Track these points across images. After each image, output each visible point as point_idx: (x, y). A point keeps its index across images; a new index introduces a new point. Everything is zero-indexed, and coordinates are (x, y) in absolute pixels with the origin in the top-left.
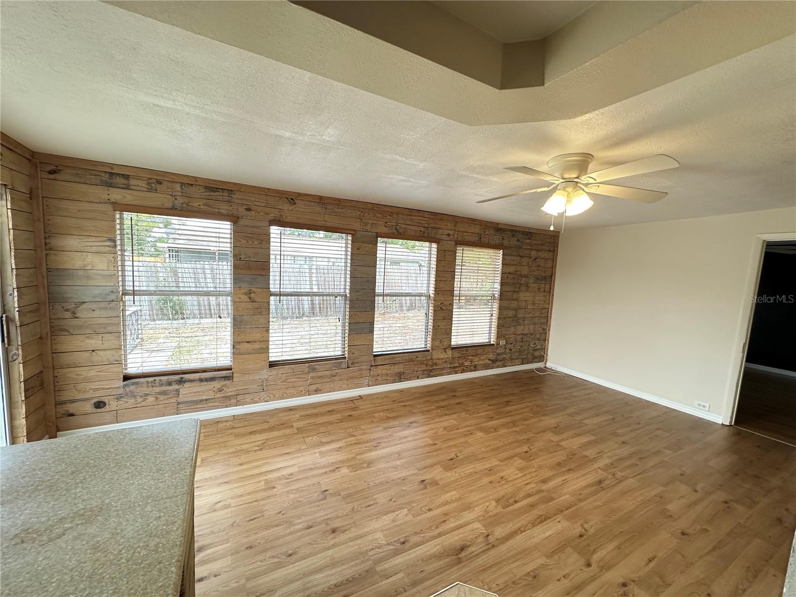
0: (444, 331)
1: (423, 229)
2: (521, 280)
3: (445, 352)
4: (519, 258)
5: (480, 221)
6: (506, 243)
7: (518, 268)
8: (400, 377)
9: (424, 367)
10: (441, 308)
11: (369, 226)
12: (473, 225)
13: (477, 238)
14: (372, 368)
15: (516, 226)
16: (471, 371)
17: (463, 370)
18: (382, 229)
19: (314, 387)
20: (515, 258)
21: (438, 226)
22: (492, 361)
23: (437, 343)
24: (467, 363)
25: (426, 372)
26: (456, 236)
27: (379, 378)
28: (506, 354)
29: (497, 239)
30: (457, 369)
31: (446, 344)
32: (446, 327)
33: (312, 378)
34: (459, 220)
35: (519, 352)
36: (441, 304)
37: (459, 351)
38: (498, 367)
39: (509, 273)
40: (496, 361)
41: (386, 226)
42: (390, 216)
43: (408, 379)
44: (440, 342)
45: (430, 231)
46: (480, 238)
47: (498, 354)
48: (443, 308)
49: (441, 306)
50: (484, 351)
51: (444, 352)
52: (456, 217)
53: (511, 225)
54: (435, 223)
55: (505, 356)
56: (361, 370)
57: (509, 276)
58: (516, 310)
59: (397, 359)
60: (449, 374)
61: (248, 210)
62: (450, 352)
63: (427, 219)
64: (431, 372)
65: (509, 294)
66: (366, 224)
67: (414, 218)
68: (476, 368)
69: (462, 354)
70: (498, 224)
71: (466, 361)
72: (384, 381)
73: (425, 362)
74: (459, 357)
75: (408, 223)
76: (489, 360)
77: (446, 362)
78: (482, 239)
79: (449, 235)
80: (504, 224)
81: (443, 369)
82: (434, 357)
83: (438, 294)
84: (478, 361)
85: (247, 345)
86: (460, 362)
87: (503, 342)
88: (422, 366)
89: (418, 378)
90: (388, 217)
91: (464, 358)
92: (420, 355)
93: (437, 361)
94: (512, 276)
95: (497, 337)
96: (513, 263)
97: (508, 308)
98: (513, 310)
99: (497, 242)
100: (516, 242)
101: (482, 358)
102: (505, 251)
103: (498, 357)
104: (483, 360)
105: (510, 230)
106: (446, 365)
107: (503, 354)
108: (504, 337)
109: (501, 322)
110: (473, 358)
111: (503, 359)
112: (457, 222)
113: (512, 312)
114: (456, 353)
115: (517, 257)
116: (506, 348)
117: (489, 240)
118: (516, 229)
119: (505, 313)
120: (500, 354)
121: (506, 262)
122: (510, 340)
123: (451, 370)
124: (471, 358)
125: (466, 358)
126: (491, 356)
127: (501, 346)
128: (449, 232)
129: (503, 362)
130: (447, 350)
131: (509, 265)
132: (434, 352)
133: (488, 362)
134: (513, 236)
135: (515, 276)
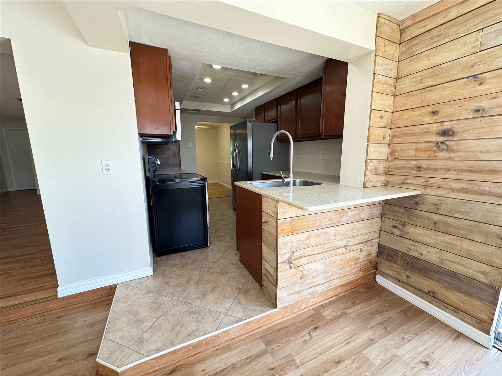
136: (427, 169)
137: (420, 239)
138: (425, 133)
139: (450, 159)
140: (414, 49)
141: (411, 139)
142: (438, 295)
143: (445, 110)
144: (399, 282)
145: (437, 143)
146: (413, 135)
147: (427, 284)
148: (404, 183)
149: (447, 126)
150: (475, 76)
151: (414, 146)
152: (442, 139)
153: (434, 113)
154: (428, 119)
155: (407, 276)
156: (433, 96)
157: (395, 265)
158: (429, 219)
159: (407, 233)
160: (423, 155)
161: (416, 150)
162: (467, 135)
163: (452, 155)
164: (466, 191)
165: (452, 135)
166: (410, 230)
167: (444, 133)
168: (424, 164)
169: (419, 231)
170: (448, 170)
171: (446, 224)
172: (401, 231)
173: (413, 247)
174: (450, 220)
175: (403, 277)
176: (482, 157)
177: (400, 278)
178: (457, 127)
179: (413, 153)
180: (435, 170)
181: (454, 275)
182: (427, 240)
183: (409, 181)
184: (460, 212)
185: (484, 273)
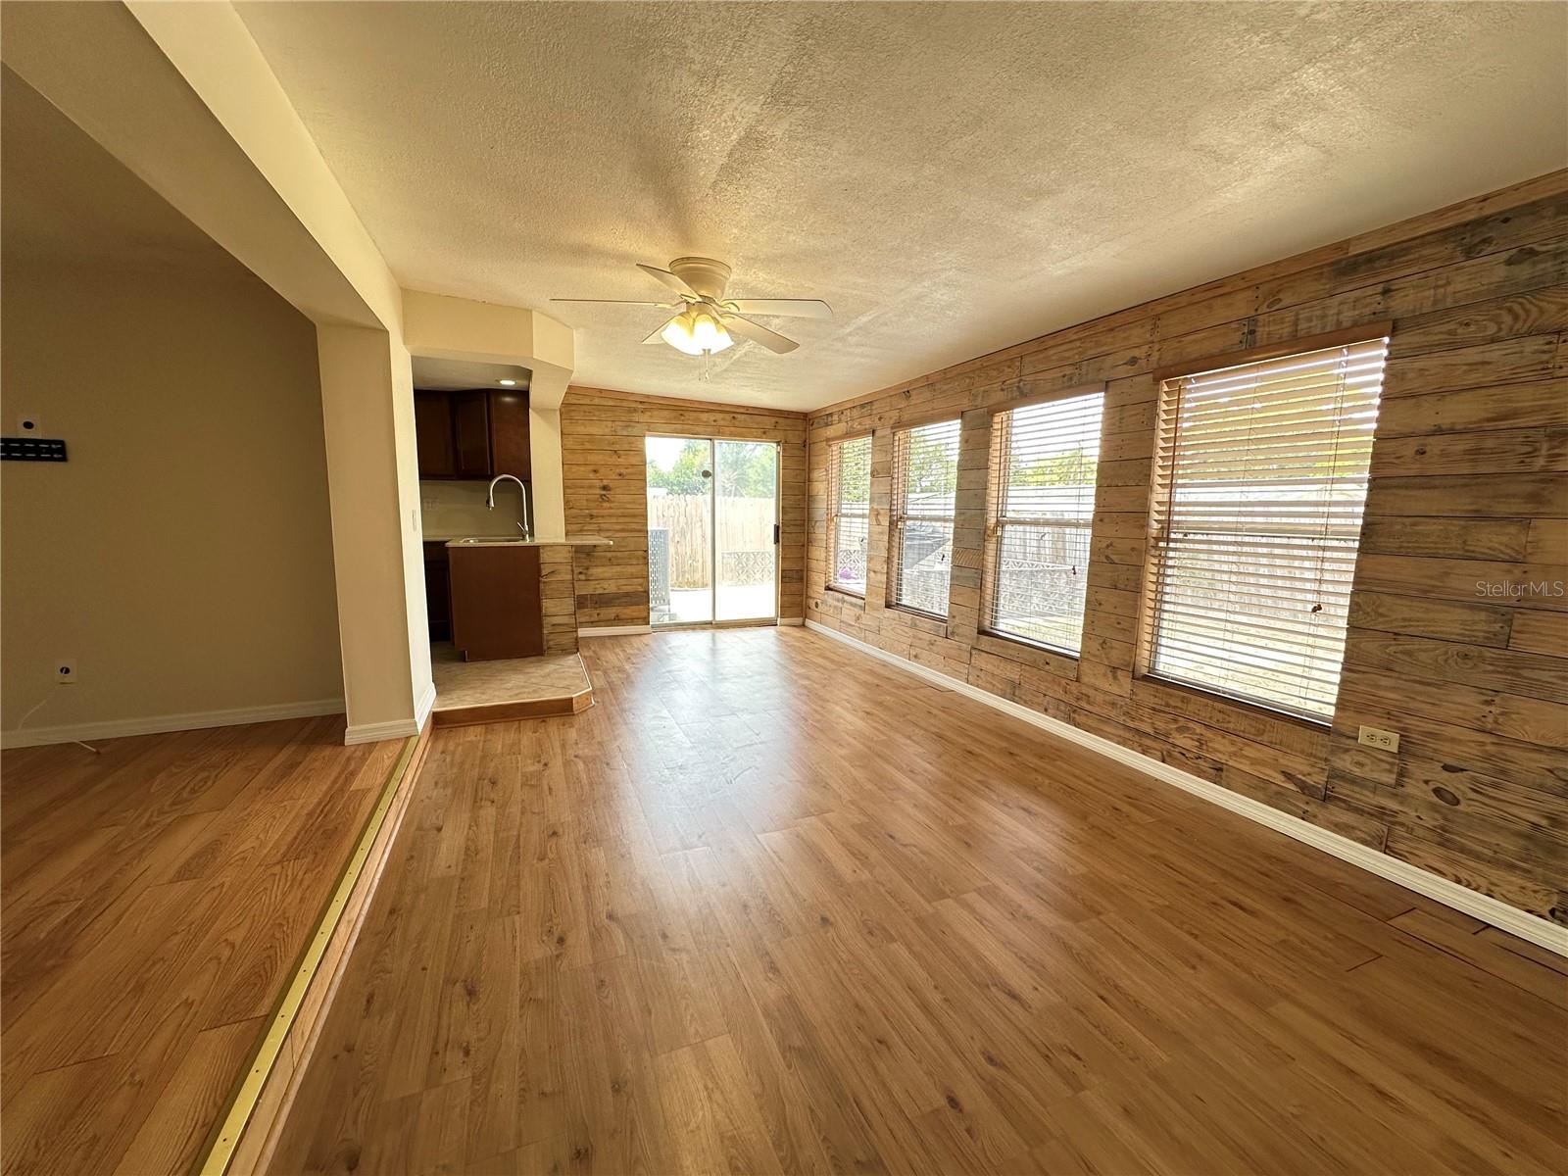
0: (1113, 620)
1: (1068, 371)
2: (1553, 458)
3: (1115, 678)
4: (1532, 345)
5: (1242, 276)
6: (1403, 303)
7: (1525, 397)
8: (1013, 692)
9: (1060, 694)
10: (1107, 557)
11: (980, 398)
12: (1219, 302)
13: (1237, 337)
14: (974, 652)
15: (1485, 199)
16: (1200, 773)
17: (1170, 754)
18: (998, 396)
19: (914, 651)
20: (1495, 353)
21: (1105, 348)
22: (1304, 787)
23: (1095, 646)
24: (1181, 740)
25: (1064, 706)
26: (1156, 355)
27: (982, 676)
28: (1403, 799)
29: (1350, 302)
30: (1148, 742)
31: (1116, 655)
32: (1119, 611)
33: (914, 636)
34: (1160, 309)
35: (1528, 837)
36: (1108, 546)
37: (1157, 690)
38: (1340, 828)
39: (1438, 431)
40: (1326, 799)
41: (1002, 390)
42: (1009, 367)
43: (1026, 703)
44: (1101, 645)
45: (1084, 369)
46: (1252, 332)
47: (1336, 775)
48: (1111, 556)
49: (1109, 552)
50: (1261, 733)
51: (1110, 675)
52: (1151, 306)
53: (1440, 214)
54: (1098, 344)
55: (1392, 805)
56: (959, 648)
57: (1435, 445)
58: (1505, 613)
59: (1010, 652)
60: (1123, 742)
62: (1125, 685)
63: (1078, 344)
64: (1074, 712)
65: (1433, 527)
66: (975, 396)
67: (1052, 352)
68: (1218, 774)
69: (1168, 705)
70: (1341, 246)
71: (1180, 730)
72: (988, 686)
73: (1063, 682)
74: (1154, 709)
75: (1041, 367)
76: (1288, 776)
77: (1114, 704)
78: (1260, 331)
79: (1131, 361)
80: (1391, 229)
81: (1107, 720)
82: (1085, 679)
83: (1101, 520)
86: (1161, 725)
87: (1376, 737)
88: (1056, 688)
89: (1046, 710)
90: (1007, 370)
91: (1176, 721)
92: (1054, 660)
93: (1091, 692)
94: (1461, 445)
95: (1341, 705)
96: (1473, 378)
97: (1425, 594)
98: (1473, 607)
99: (1348, 316)
100: (1500, 272)
101: (1248, 751)
102: (1407, 339)
103: (1342, 789)
104: (1254, 762)
105: (1445, 235)
106: (1113, 714)
107: (1376, 787)
108: (1390, 716)
109: (1371, 646)
110: (1209, 734)
111: (1381, 813)
112: (1158, 317)
113: (1466, 615)
114: (1145, 694)
115: (1512, 346)
116: (1402, 774)
117: (1296, 323)
118: (1489, 210)
119: (1400, 612)
120: (1353, 781)
121: (1415, 385)
122: (1446, 747)
123: (1128, 735)
124: (1199, 729)
125: (1182, 722)
126: (1299, 765)
127: (1364, 750)
128: (1136, 353)
129: (1376, 826)
130: (1119, 673)
131: (1442, 393)
132: (1085, 667)
133: (1279, 779)
134: (1470, 253)
135: (1489, 443)
136: (597, 517)
137: (601, 576)
138: (590, 487)
139: (611, 508)
140: (573, 414)
141: (581, 491)
142: (623, 616)
143: (602, 470)
144: (593, 624)
145: (602, 495)
146: (582, 487)
147: (611, 612)
148: (581, 531)
149: (605, 482)
150: (615, 451)
151: (585, 497)
152: (604, 492)
153: (595, 471)
154: (591, 475)
155: (598, 614)
156: (594, 458)
157: (586, 610)
158: (605, 557)
159: (592, 575)
160: (592, 504)
161: (587, 500)
162: (618, 491)
163: (612, 505)
164: (623, 530)
165: (609, 490)
166: (594, 571)
167: (605, 488)
168: (594, 512)
169: (600, 570)
170: (610, 516)
171: (616, 558)
172: (586, 574)
173: (598, 586)
174: (619, 554)
175: (595, 618)
176: (628, 506)
177: (592, 619)
178: (611, 485)
179: (585, 503)
180: (603, 517)
181: (627, 595)
182: (606, 575)
183: (586, 528)
184: (623, 547)
185: (640, 585)
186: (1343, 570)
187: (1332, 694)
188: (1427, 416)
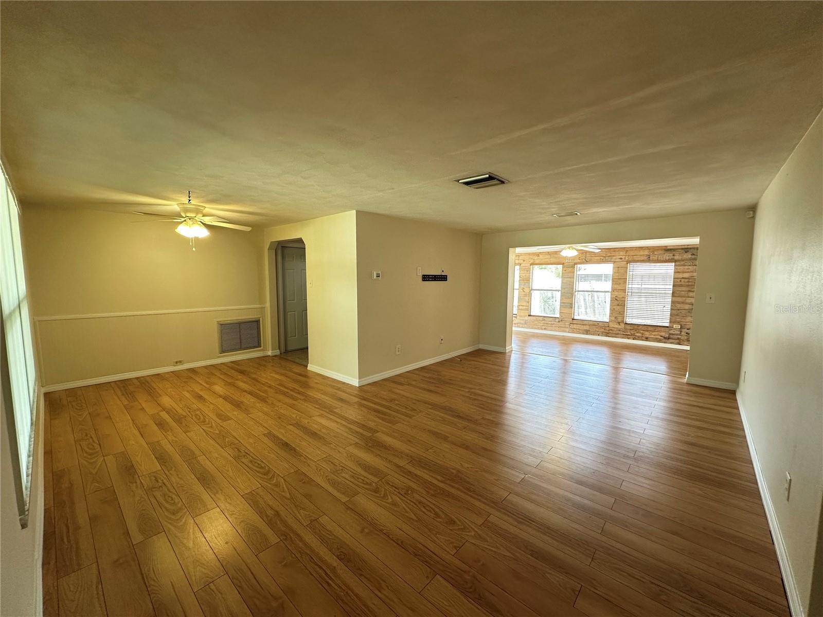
0: (618, 312)
1: (602, 258)
4: (694, 267)
5: (647, 247)
6: (676, 257)
8: (587, 332)
9: (603, 330)
10: (615, 299)
11: (571, 260)
12: (641, 251)
13: (645, 258)
14: (571, 324)
15: (688, 245)
16: (643, 340)
17: (635, 338)
18: (577, 261)
19: (543, 327)
20: (690, 267)
22: (665, 338)
23: (613, 318)
24: (638, 335)
25: (604, 333)
26: (627, 258)
27: (575, 330)
28: (681, 336)
29: (668, 256)
30: (629, 336)
31: (620, 320)
32: (620, 310)
33: (544, 323)
37: (631, 326)
38: (671, 343)
39: (683, 278)
40: (669, 339)
43: (592, 335)
45: (607, 258)
46: (649, 257)
47: (670, 334)
48: (617, 299)
49: (616, 297)
50: (655, 330)
51: (618, 325)
54: (611, 253)
55: (680, 337)
56: (565, 324)
57: (683, 280)
61: (524, 261)
62: (623, 326)
64: (608, 334)
65: (683, 292)
68: (647, 339)
69: (634, 329)
70: (666, 246)
71: (637, 333)
72: (576, 332)
73: (604, 328)
74: (629, 330)
75: (593, 256)
76: (661, 336)
77: (619, 330)
78: (651, 258)
79: (621, 259)
80: (674, 246)
81: (618, 334)
82: (610, 326)
84: (650, 335)
85: (522, 307)
86: (632, 333)
87: (678, 326)
88: (601, 329)
89: (599, 335)
91: (635, 331)
92: (600, 323)
93: (613, 329)
94: (686, 280)
95: (670, 322)
96: (687, 271)
97: (683, 303)
98: (690, 304)
99: (667, 258)
100: (690, 256)
101: (653, 334)
102: (677, 263)
103: (671, 336)
104: (654, 335)
105: (682, 249)
106: (619, 332)
107: (677, 334)
108: (679, 323)
109: (674, 312)
110: (644, 332)
111: (678, 339)
112: (627, 251)
113: (689, 306)
114: (628, 327)
115: (692, 267)
116: (681, 331)
117: (658, 257)
118: (689, 247)
119: (679, 306)
120: (673, 334)
121: (679, 271)
122: (687, 326)
123: (624, 336)
124: (642, 331)
125: (638, 331)
126: (663, 334)
127: (675, 329)
128: (622, 257)
129: (677, 341)
130: (621, 324)
131: (683, 272)
132: (610, 323)
133: (660, 337)
134: (686, 252)
135: (690, 280)
186: (669, 300)
187: (668, 321)
188: (681, 276)
